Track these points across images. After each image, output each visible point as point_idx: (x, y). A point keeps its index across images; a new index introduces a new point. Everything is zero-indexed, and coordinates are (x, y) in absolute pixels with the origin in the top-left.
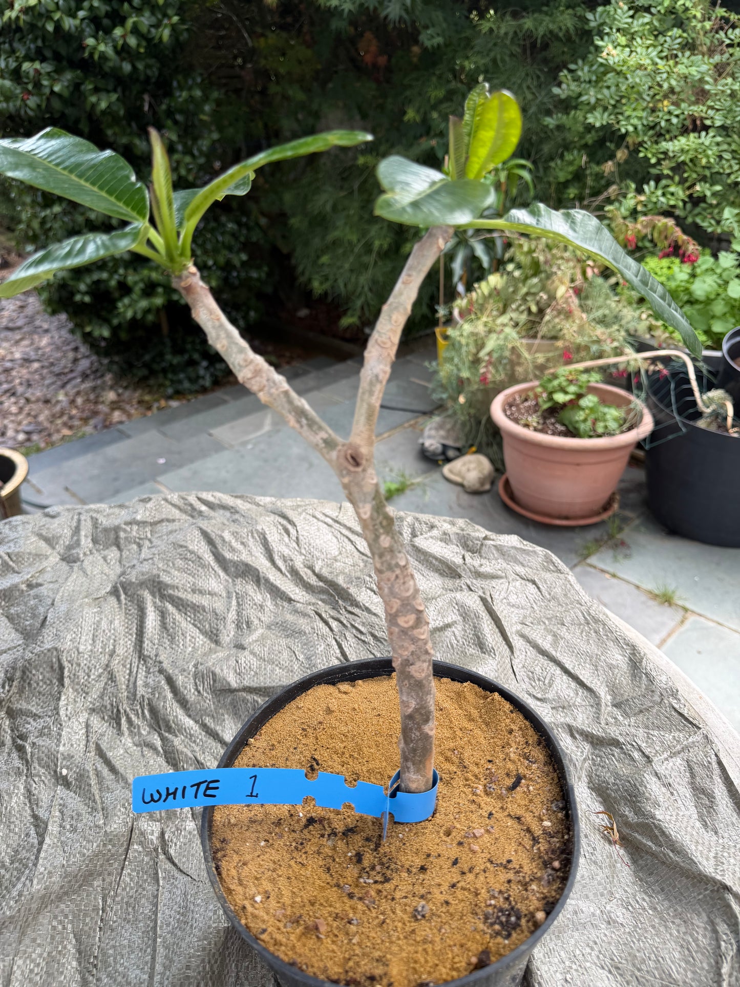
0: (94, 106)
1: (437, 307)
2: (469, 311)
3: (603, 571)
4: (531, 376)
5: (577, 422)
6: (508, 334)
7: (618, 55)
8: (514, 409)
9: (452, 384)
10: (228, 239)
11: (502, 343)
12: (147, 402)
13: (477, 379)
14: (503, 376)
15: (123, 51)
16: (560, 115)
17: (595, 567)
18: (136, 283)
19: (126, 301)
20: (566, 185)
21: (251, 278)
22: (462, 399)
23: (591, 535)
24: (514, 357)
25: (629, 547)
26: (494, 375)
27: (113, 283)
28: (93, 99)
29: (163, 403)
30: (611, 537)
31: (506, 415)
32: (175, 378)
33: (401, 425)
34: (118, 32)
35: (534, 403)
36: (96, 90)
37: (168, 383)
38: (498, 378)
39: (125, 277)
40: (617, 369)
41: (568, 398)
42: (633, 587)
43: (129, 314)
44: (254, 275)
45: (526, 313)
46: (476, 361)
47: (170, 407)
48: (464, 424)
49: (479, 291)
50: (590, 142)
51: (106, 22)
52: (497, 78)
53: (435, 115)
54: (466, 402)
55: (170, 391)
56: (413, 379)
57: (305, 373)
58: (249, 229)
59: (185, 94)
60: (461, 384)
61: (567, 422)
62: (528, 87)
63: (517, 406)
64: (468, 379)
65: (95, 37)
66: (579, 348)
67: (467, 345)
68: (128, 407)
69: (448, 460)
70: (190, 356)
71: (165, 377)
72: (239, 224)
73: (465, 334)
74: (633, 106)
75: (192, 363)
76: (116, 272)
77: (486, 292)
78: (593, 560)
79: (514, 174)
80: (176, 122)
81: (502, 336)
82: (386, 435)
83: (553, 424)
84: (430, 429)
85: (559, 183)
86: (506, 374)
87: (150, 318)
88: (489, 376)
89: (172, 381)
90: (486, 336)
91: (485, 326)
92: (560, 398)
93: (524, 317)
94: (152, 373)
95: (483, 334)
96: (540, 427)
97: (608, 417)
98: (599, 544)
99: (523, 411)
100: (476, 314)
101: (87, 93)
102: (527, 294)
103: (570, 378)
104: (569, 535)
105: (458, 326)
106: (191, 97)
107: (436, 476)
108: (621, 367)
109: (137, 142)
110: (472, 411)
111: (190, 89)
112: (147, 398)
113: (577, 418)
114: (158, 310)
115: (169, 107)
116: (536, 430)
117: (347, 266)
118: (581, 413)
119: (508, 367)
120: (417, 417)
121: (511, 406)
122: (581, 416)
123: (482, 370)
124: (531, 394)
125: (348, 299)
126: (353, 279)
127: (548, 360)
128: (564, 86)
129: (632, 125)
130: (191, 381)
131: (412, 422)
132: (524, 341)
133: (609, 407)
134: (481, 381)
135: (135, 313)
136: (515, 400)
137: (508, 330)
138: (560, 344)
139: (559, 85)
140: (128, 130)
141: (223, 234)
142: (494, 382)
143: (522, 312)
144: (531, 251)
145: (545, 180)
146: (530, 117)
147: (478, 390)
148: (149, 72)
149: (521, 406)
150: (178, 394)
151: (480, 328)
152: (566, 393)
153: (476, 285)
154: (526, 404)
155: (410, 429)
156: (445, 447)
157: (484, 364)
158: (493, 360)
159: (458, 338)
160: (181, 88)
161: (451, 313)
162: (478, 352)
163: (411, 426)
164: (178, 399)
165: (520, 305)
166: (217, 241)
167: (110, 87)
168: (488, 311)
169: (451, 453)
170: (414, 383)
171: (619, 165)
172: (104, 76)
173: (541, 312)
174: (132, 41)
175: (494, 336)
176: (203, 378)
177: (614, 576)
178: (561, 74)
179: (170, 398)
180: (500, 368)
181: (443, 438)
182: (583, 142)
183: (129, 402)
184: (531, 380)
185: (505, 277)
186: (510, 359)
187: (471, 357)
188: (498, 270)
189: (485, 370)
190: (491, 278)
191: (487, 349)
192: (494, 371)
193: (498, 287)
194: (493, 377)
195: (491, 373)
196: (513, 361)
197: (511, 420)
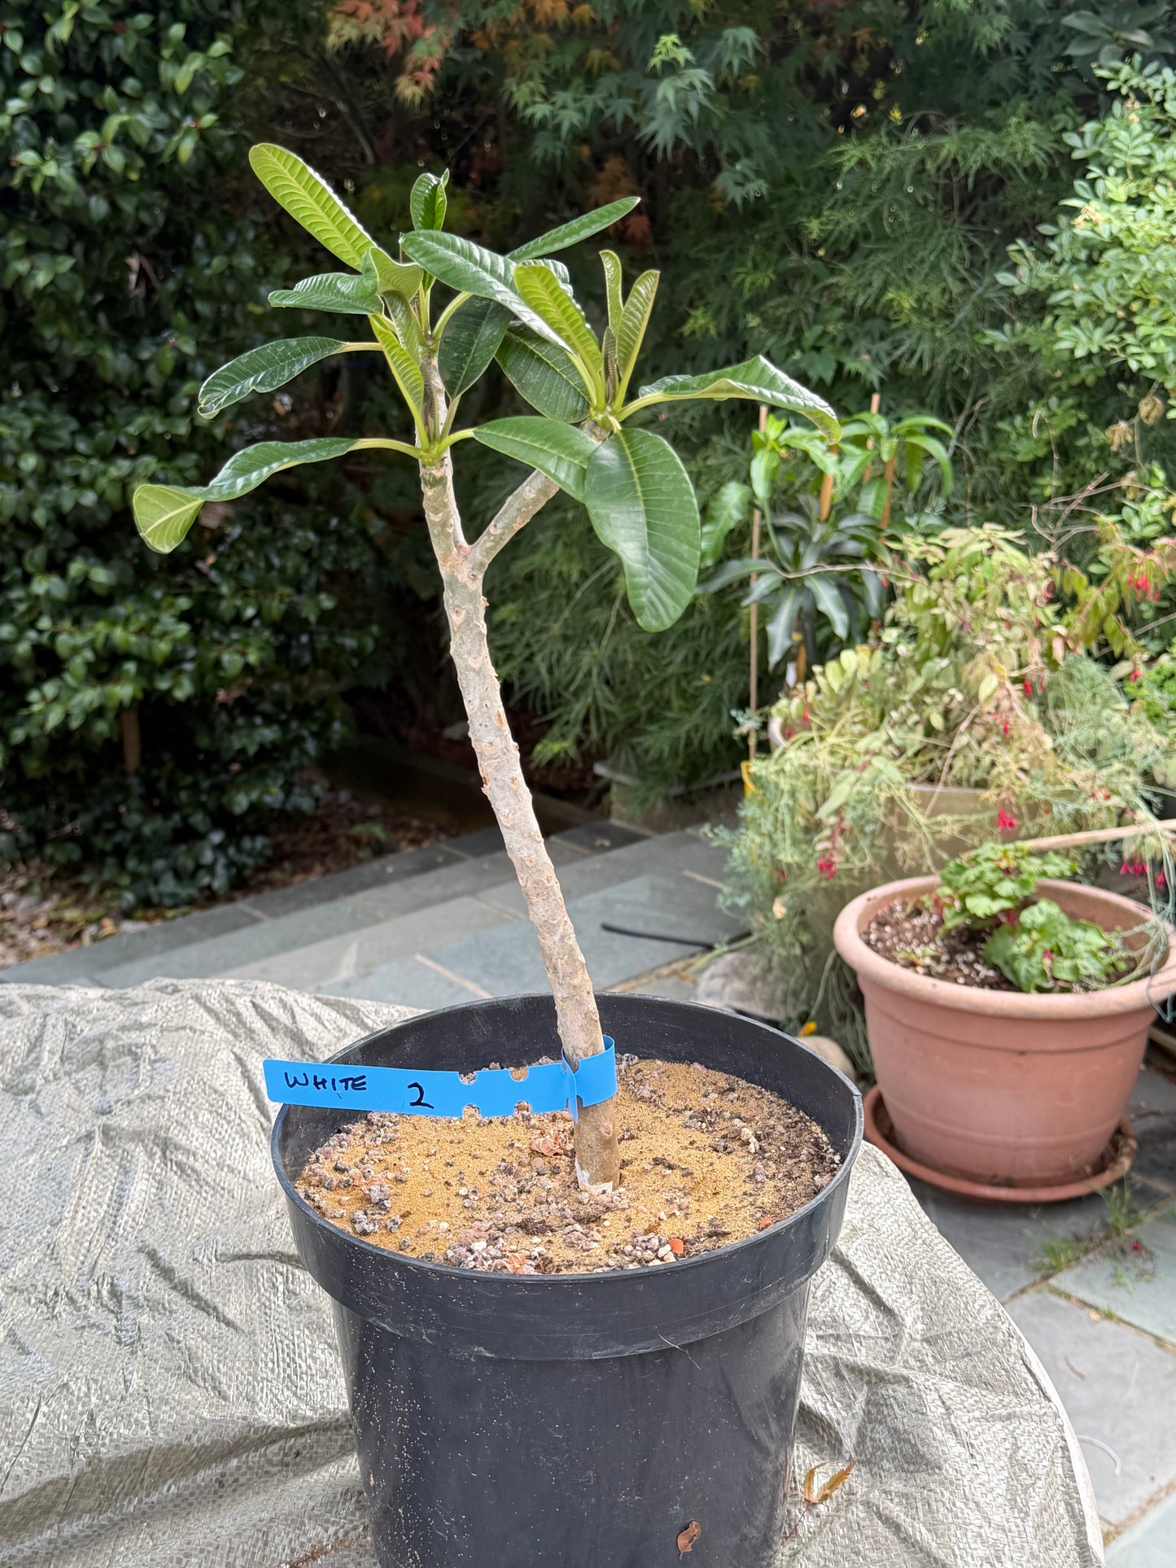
0: (20, 279)
1: (736, 714)
2: (806, 724)
3: (1085, 1304)
4: (929, 861)
5: (1015, 957)
6: (880, 771)
7: (1109, 221)
8: (888, 929)
9: (759, 874)
10: (292, 562)
11: (867, 789)
12: (71, 924)
13: (814, 866)
14: (869, 860)
15: (94, 177)
16: (1019, 326)
17: (1068, 1297)
18: (76, 650)
19: (50, 689)
20: (1036, 467)
21: (342, 648)
22: (779, 909)
23: (1065, 1226)
24: (893, 821)
25: (1151, 1256)
26: (851, 859)
27: (23, 648)
28: (22, 266)
29: (108, 925)
30: (1111, 1231)
31: (868, 943)
32: (143, 869)
33: (651, 970)
34: (86, 141)
35: (935, 919)
36: (30, 249)
37: (125, 880)
38: (857, 863)
39: (53, 636)
40: (1120, 853)
41: (996, 906)
42: (1150, 1342)
43: (54, 719)
44: (350, 642)
45: (920, 729)
46: (813, 827)
47: (122, 934)
48: (786, 968)
49: (820, 679)
50: (1090, 380)
51: (64, 120)
52: (885, 251)
53: (753, 321)
54: (789, 914)
55: (129, 897)
56: (687, 873)
57: (450, 861)
58: (342, 541)
59: (218, 263)
60: (780, 878)
61: (999, 962)
62: (954, 270)
63: (897, 924)
64: (794, 866)
65: (39, 150)
66: (1034, 808)
67: (793, 794)
68: (23, 935)
70: (185, 819)
71: (122, 866)
72: (321, 531)
73: (788, 768)
74: (1156, 316)
75: (187, 835)
76: (32, 624)
77: (837, 684)
78: (1064, 1280)
79: (914, 446)
80: (195, 317)
81: (866, 775)
83: (969, 964)
85: (1021, 464)
86: (876, 857)
87: (102, 727)
88: (837, 859)
89: (136, 877)
90: (834, 774)
91: (832, 753)
92: (982, 906)
93: (917, 739)
94: (92, 857)
95: (827, 770)
96: (941, 969)
97: (1080, 947)
98: (1083, 1245)
99: (909, 935)
100: (820, 728)
101: (9, 255)
102: (926, 690)
103: (1004, 864)
104: (1012, 1223)
105: (776, 754)
106: (230, 267)
108: (1128, 850)
109: (107, 353)
111: (231, 252)
112: (70, 914)
113: (1015, 949)
114: (121, 709)
115: (183, 286)
116: (929, 973)
118: (1025, 938)
119: (880, 842)
120: (693, 955)
121: (882, 924)
122: (1022, 944)
123: (822, 846)
124: (927, 901)
125: (557, 699)
127: (966, 830)
128: (1023, 271)
129: (1154, 354)
130: (178, 875)
131: (679, 965)
132: (914, 788)
133: (1085, 929)
134: (821, 867)
135: (68, 715)
136: (892, 911)
137: (879, 763)
138: (989, 795)
139: (1013, 268)
140: (89, 330)
141: (282, 552)
142: (849, 871)
143: (912, 730)
144: (930, 604)
145: (993, 456)
146: (960, 327)
147: (816, 889)
148: (145, 217)
149: (906, 926)
150: (147, 907)
151: (824, 761)
152: (994, 896)
153: (817, 669)
154: (917, 921)
155: (674, 979)
157: (827, 832)
158: (847, 824)
159: (773, 778)
160: (211, 251)
161: (765, 726)
162: (817, 809)
163: (675, 973)
164: (146, 919)
165: (910, 713)
166: (270, 566)
167: (59, 244)
168: (845, 725)
170: (691, 881)
171: (1145, 429)
172: (48, 221)
173: (951, 730)
174: (115, 159)
175: (850, 775)
176: (211, 869)
177: (1109, 1316)
178: (1012, 247)
179: (127, 915)
180: (864, 844)
181: (741, 996)
182: (1075, 380)
183: (29, 923)
184: (929, 873)
185: (879, 654)
186: (883, 825)
187: (800, 820)
188: (865, 639)
189: (828, 845)
190: (847, 656)
191: (834, 802)
192: (847, 849)
193: (863, 674)
194: (847, 860)
195: (842, 852)
196: (891, 828)
197: (877, 951)
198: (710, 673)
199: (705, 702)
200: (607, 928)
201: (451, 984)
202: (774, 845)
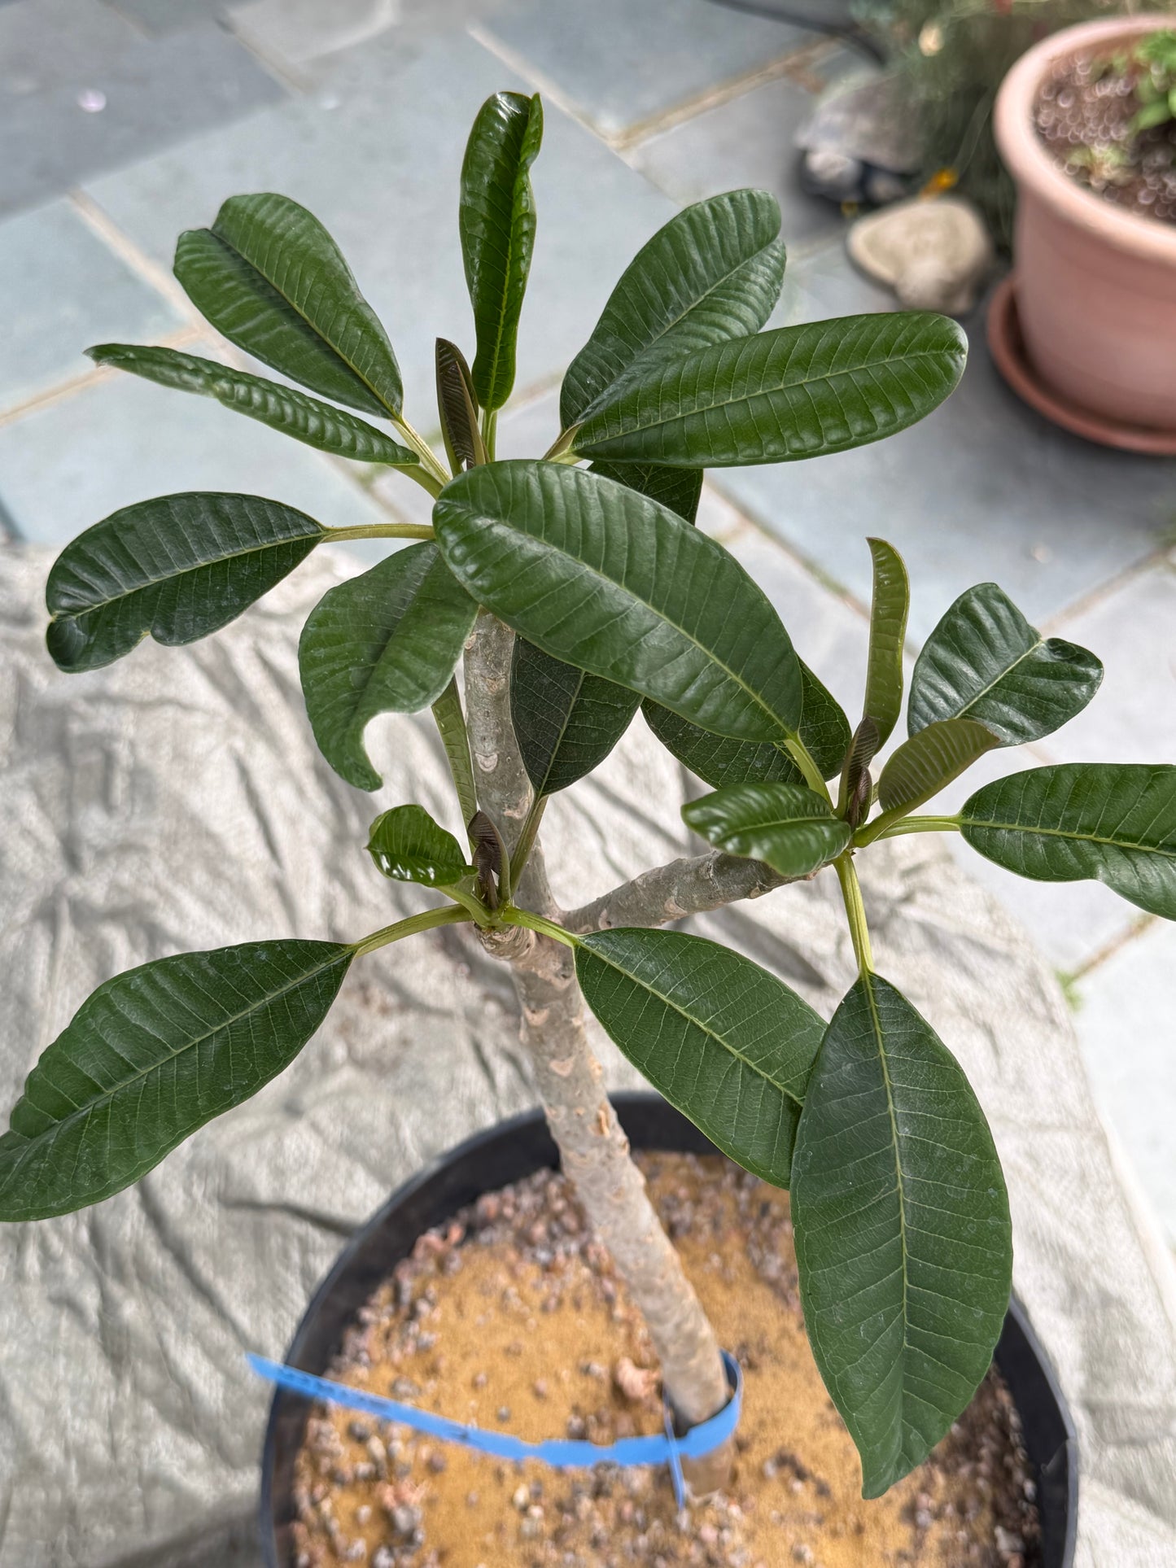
22: (931, 41)
31: (1039, 127)
33: (758, 67)
63: (1077, 94)
69: (870, 205)
83: (1159, 173)
84: (836, 108)
96: (1119, 183)
99: (1087, 116)
107: (829, 251)
116: (1104, 192)
120: (809, 42)
121: (1058, 94)
124: (1119, 61)
131: (793, 60)
136: (1073, 73)
149: (1087, 99)
154: (1102, 91)
155: (784, 83)
156: (867, 170)
163: (787, 70)
169: (882, 187)
181: (867, 139)
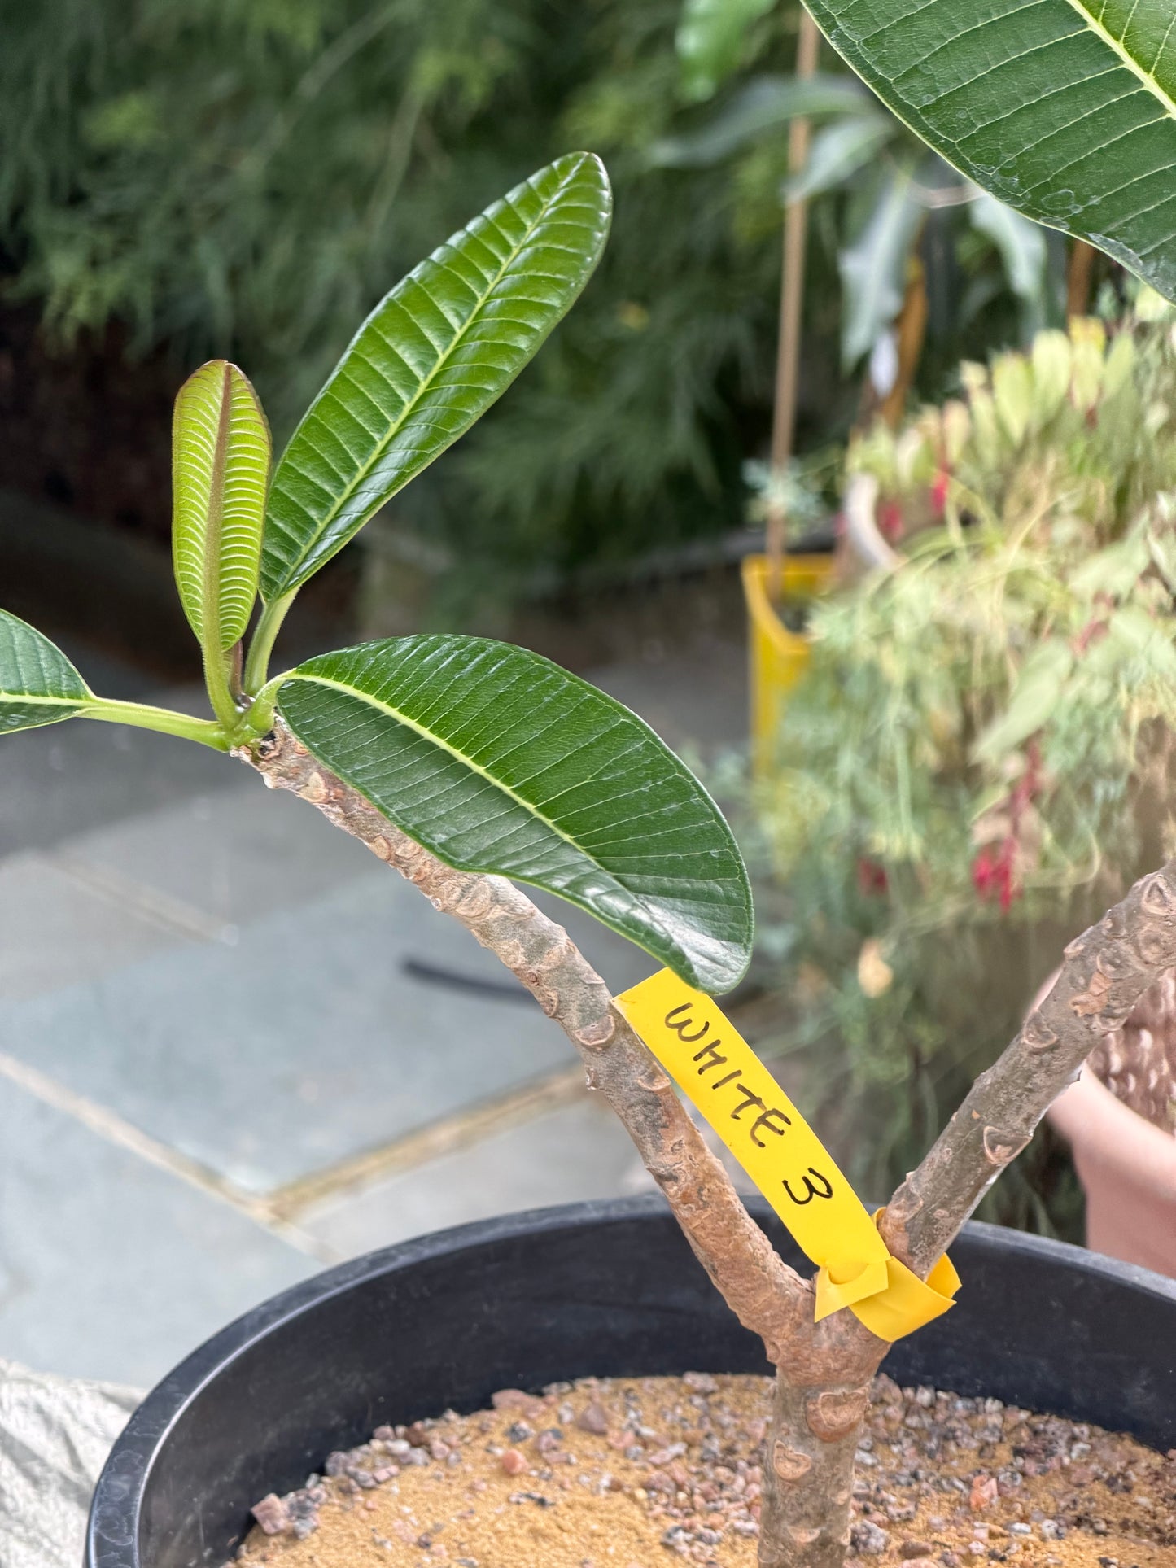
1: (754, 472)
2: (932, 507)
6: (1130, 647)
9: (820, 879)
11: (1098, 692)
13: (961, 872)
14: (1096, 862)
33: (531, 1086)
38: (1070, 876)
46: (960, 775)
49: (980, 403)
54: (896, 985)
64: (907, 865)
67: (913, 690)
73: (904, 628)
77: (1018, 418)
81: (1098, 657)
82: (443, 1136)
86: (1113, 854)
88: (1023, 864)
90: (1019, 651)
91: (1013, 594)
95: (1000, 640)
100: (967, 520)
105: (871, 585)
110: (928, 1036)
117: (251, 168)
119: (1126, 819)
123: (985, 830)
126: (281, 252)
134: (980, 881)
137: (1128, 627)
142: (1049, 894)
147: (961, 925)
151: (990, 614)
153: (971, 374)
157: (997, 796)
158: (1047, 777)
159: (866, 650)
161: (832, 499)
162: (968, 731)
168: (1033, 522)
175: (1055, 655)
180: (1086, 823)
185: (1125, 345)
186: (1133, 780)
187: (930, 755)
188: (1090, 308)
189: (1002, 826)
190: (1048, 347)
191: (1015, 722)
192: (1048, 837)
193: (1085, 396)
194: (1045, 861)
195: (1033, 843)
196: (1151, 789)
197: (1125, 1098)
198: (645, 300)
199: (631, 379)
200: (420, 971)
201: (43, 1110)
202: (862, 810)
